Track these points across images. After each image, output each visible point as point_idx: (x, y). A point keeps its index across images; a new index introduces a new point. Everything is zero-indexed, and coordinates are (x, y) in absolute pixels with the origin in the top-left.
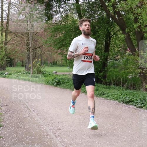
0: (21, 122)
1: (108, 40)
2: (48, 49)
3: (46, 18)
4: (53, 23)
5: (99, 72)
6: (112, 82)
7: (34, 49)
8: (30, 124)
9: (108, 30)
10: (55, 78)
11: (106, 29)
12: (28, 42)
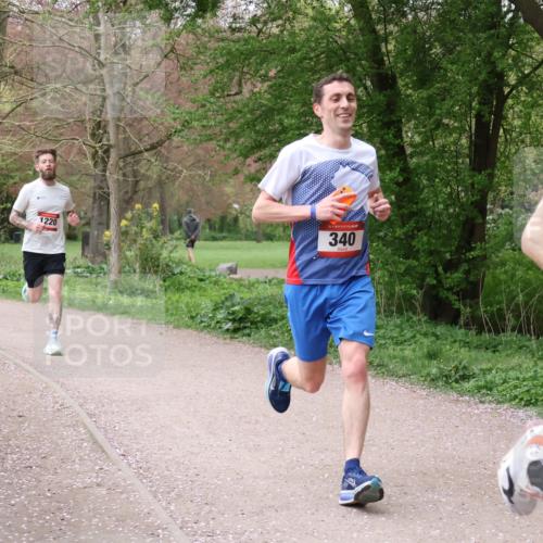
0: (60, 509)
1: (490, 113)
2: (198, 155)
3: (188, 6)
4: (219, 31)
5: (445, 271)
6: (509, 316)
7: (127, 156)
8: (106, 518)
9: (492, 59)
10: (226, 299)
11: (480, 56)
12: (98, 119)
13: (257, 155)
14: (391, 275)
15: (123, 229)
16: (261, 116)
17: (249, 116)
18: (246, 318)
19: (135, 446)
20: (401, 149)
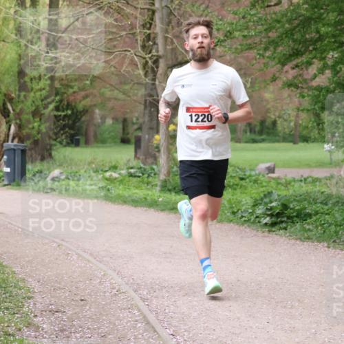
10: (265, 196)
12: (148, 32)
13: (294, 63)
16: (298, 25)
17: (287, 26)
18: (283, 213)
19: (182, 327)
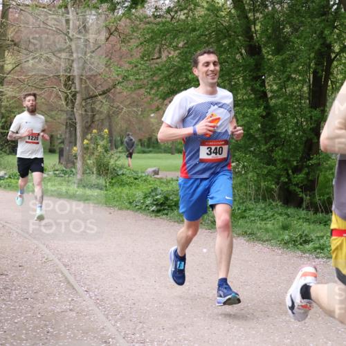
0: (46, 325)
1: (322, 71)
2: (133, 98)
4: (146, 17)
5: (293, 173)
7: (87, 98)
8: (76, 331)
9: (324, 36)
10: (152, 190)
11: (315, 33)
12: (69, 75)
14: (258, 175)
15: (85, 146)
16: (173, 72)
17: (166, 72)
19: (94, 285)
20: (265, 94)
